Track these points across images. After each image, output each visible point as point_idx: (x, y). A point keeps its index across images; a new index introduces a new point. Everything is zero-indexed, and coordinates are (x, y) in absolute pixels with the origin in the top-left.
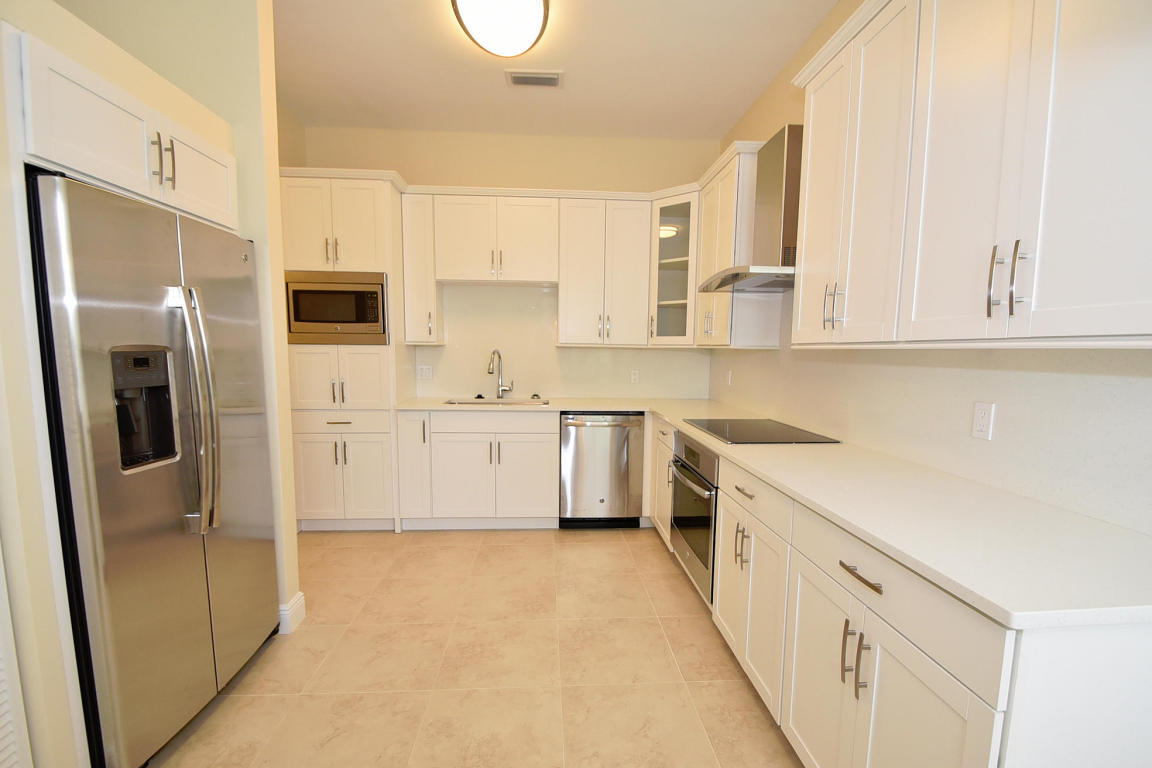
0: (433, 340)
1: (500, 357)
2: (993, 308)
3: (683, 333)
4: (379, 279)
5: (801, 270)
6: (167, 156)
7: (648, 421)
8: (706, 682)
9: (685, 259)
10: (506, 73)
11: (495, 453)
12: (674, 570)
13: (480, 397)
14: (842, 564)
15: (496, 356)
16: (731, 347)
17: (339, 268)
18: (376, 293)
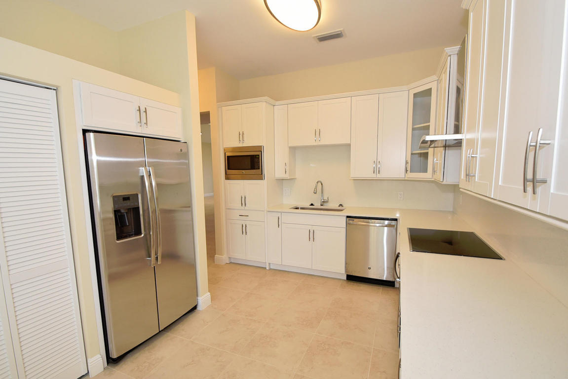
0: (287, 176)
1: (322, 184)
3: (425, 171)
4: (260, 149)
5: (464, 136)
6: (143, 115)
9: (428, 124)
10: (314, 37)
11: (312, 236)
13: (312, 205)
15: (320, 184)
16: (443, 183)
17: (245, 145)
18: (259, 155)
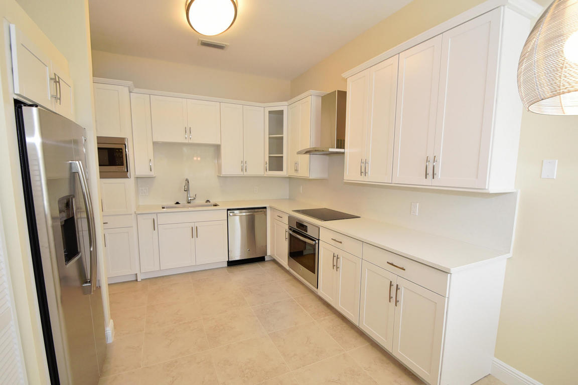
0: (152, 174)
2: (427, 176)
3: (282, 170)
4: (122, 141)
5: (347, 150)
7: (269, 212)
8: (322, 318)
9: (281, 136)
11: (194, 232)
12: (290, 278)
13: (177, 203)
14: (388, 262)
16: (310, 178)
18: (122, 149)
